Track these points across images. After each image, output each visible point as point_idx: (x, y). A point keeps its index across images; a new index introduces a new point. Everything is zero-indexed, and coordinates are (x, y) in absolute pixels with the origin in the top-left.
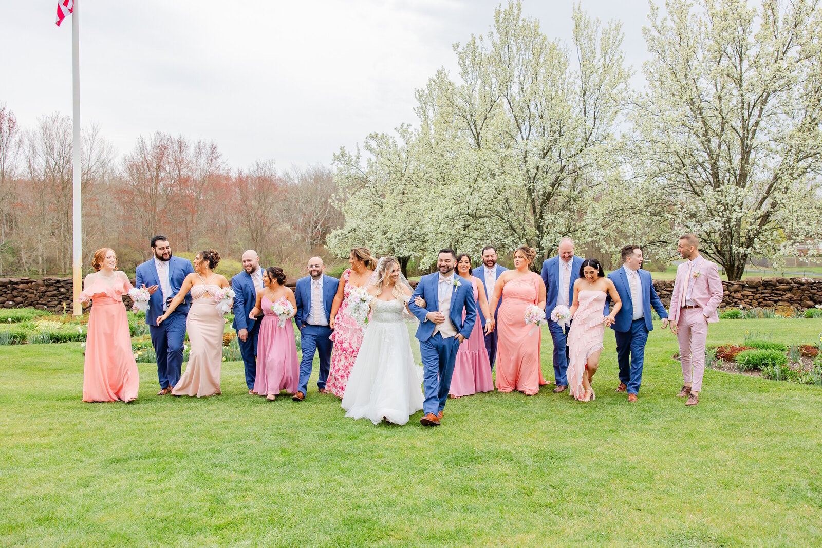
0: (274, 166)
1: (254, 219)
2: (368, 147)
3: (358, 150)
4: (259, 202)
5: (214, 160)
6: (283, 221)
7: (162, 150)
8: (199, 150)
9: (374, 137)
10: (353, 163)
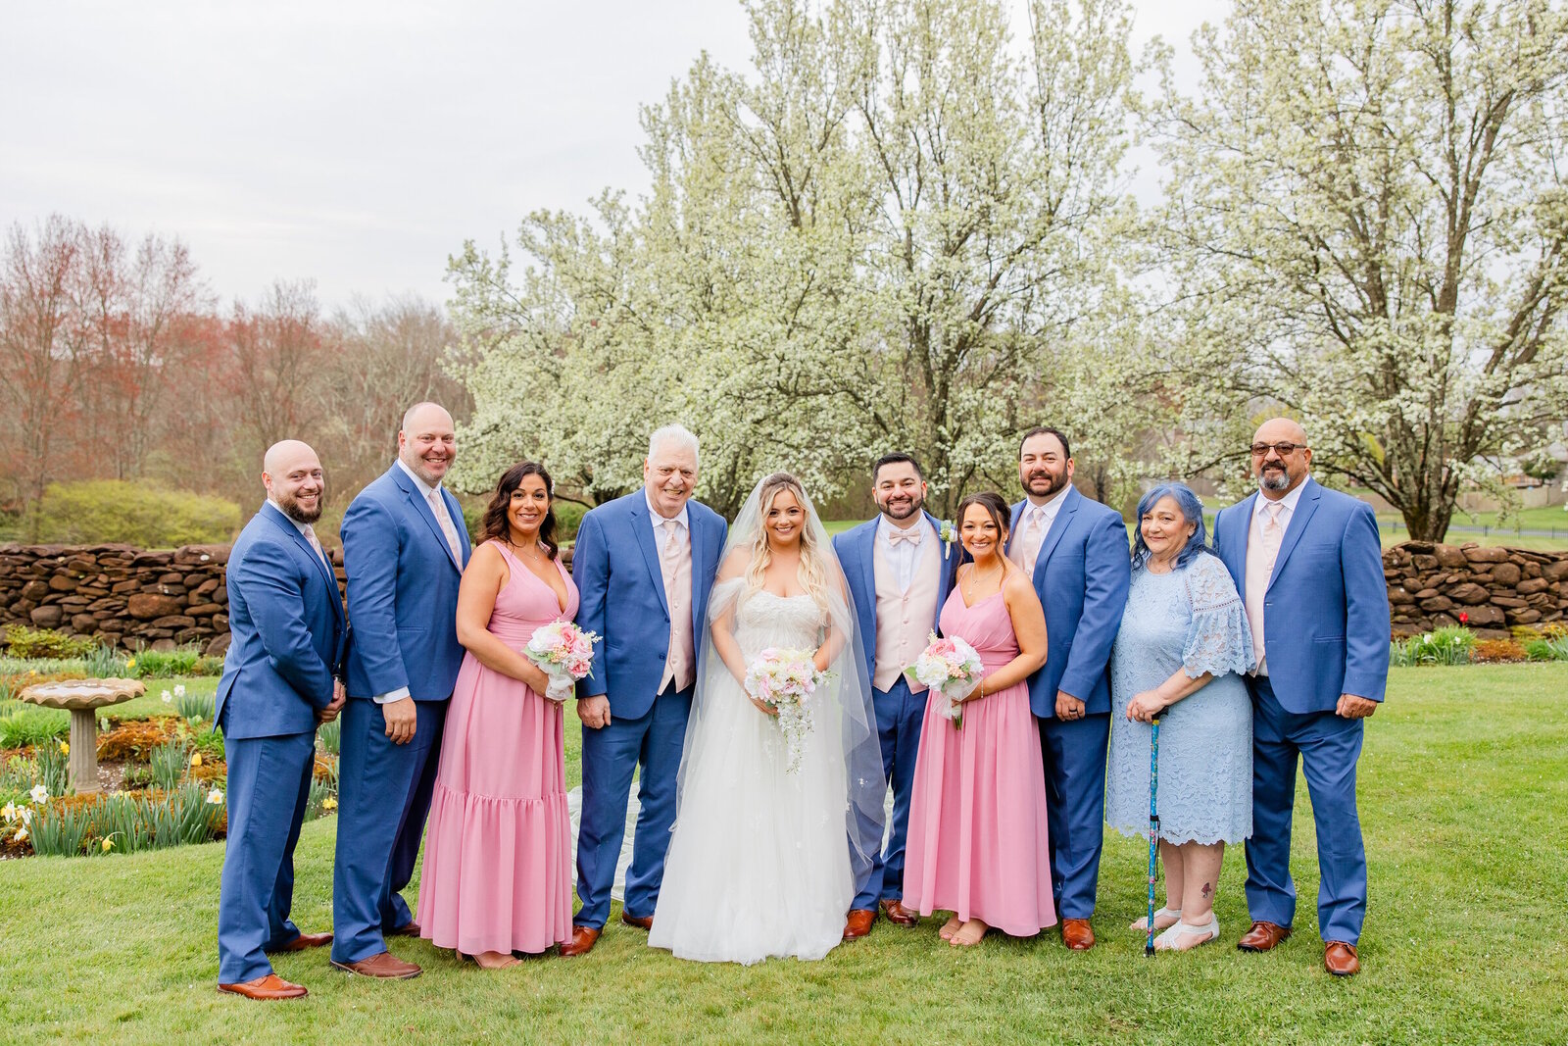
0: (314, 293)
1: (269, 409)
2: (528, 242)
3: (505, 248)
4: (280, 370)
5: (181, 279)
6: (332, 413)
7: (63, 256)
8: (148, 256)
9: (542, 219)
10: (492, 276)
